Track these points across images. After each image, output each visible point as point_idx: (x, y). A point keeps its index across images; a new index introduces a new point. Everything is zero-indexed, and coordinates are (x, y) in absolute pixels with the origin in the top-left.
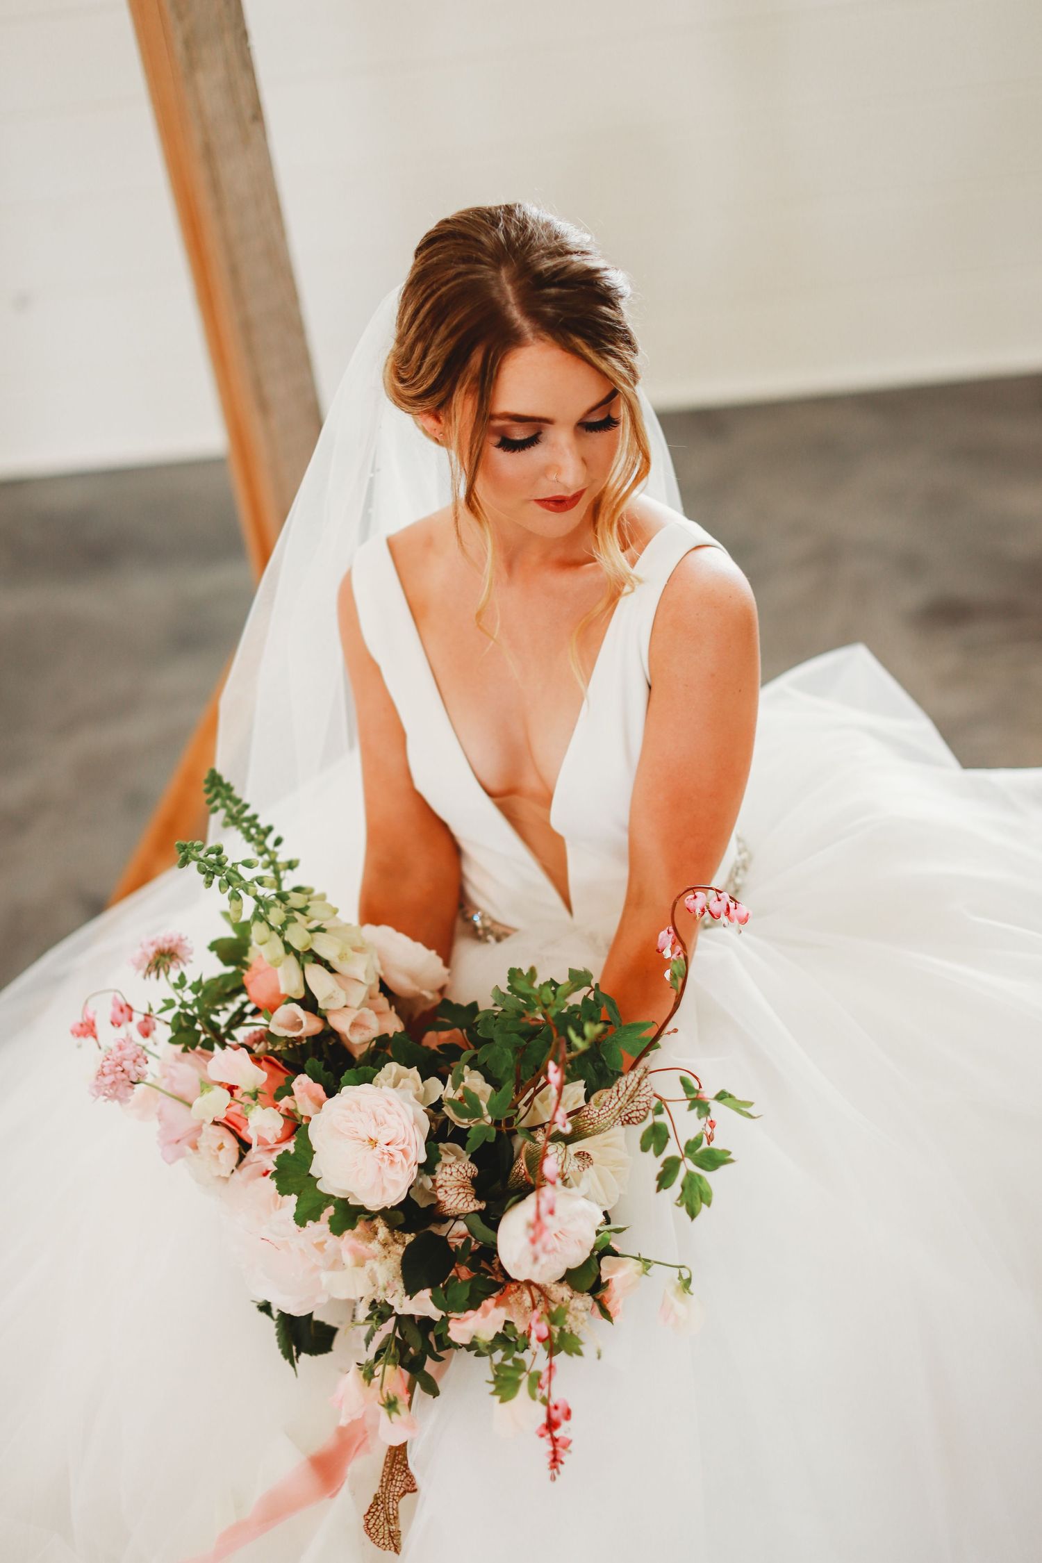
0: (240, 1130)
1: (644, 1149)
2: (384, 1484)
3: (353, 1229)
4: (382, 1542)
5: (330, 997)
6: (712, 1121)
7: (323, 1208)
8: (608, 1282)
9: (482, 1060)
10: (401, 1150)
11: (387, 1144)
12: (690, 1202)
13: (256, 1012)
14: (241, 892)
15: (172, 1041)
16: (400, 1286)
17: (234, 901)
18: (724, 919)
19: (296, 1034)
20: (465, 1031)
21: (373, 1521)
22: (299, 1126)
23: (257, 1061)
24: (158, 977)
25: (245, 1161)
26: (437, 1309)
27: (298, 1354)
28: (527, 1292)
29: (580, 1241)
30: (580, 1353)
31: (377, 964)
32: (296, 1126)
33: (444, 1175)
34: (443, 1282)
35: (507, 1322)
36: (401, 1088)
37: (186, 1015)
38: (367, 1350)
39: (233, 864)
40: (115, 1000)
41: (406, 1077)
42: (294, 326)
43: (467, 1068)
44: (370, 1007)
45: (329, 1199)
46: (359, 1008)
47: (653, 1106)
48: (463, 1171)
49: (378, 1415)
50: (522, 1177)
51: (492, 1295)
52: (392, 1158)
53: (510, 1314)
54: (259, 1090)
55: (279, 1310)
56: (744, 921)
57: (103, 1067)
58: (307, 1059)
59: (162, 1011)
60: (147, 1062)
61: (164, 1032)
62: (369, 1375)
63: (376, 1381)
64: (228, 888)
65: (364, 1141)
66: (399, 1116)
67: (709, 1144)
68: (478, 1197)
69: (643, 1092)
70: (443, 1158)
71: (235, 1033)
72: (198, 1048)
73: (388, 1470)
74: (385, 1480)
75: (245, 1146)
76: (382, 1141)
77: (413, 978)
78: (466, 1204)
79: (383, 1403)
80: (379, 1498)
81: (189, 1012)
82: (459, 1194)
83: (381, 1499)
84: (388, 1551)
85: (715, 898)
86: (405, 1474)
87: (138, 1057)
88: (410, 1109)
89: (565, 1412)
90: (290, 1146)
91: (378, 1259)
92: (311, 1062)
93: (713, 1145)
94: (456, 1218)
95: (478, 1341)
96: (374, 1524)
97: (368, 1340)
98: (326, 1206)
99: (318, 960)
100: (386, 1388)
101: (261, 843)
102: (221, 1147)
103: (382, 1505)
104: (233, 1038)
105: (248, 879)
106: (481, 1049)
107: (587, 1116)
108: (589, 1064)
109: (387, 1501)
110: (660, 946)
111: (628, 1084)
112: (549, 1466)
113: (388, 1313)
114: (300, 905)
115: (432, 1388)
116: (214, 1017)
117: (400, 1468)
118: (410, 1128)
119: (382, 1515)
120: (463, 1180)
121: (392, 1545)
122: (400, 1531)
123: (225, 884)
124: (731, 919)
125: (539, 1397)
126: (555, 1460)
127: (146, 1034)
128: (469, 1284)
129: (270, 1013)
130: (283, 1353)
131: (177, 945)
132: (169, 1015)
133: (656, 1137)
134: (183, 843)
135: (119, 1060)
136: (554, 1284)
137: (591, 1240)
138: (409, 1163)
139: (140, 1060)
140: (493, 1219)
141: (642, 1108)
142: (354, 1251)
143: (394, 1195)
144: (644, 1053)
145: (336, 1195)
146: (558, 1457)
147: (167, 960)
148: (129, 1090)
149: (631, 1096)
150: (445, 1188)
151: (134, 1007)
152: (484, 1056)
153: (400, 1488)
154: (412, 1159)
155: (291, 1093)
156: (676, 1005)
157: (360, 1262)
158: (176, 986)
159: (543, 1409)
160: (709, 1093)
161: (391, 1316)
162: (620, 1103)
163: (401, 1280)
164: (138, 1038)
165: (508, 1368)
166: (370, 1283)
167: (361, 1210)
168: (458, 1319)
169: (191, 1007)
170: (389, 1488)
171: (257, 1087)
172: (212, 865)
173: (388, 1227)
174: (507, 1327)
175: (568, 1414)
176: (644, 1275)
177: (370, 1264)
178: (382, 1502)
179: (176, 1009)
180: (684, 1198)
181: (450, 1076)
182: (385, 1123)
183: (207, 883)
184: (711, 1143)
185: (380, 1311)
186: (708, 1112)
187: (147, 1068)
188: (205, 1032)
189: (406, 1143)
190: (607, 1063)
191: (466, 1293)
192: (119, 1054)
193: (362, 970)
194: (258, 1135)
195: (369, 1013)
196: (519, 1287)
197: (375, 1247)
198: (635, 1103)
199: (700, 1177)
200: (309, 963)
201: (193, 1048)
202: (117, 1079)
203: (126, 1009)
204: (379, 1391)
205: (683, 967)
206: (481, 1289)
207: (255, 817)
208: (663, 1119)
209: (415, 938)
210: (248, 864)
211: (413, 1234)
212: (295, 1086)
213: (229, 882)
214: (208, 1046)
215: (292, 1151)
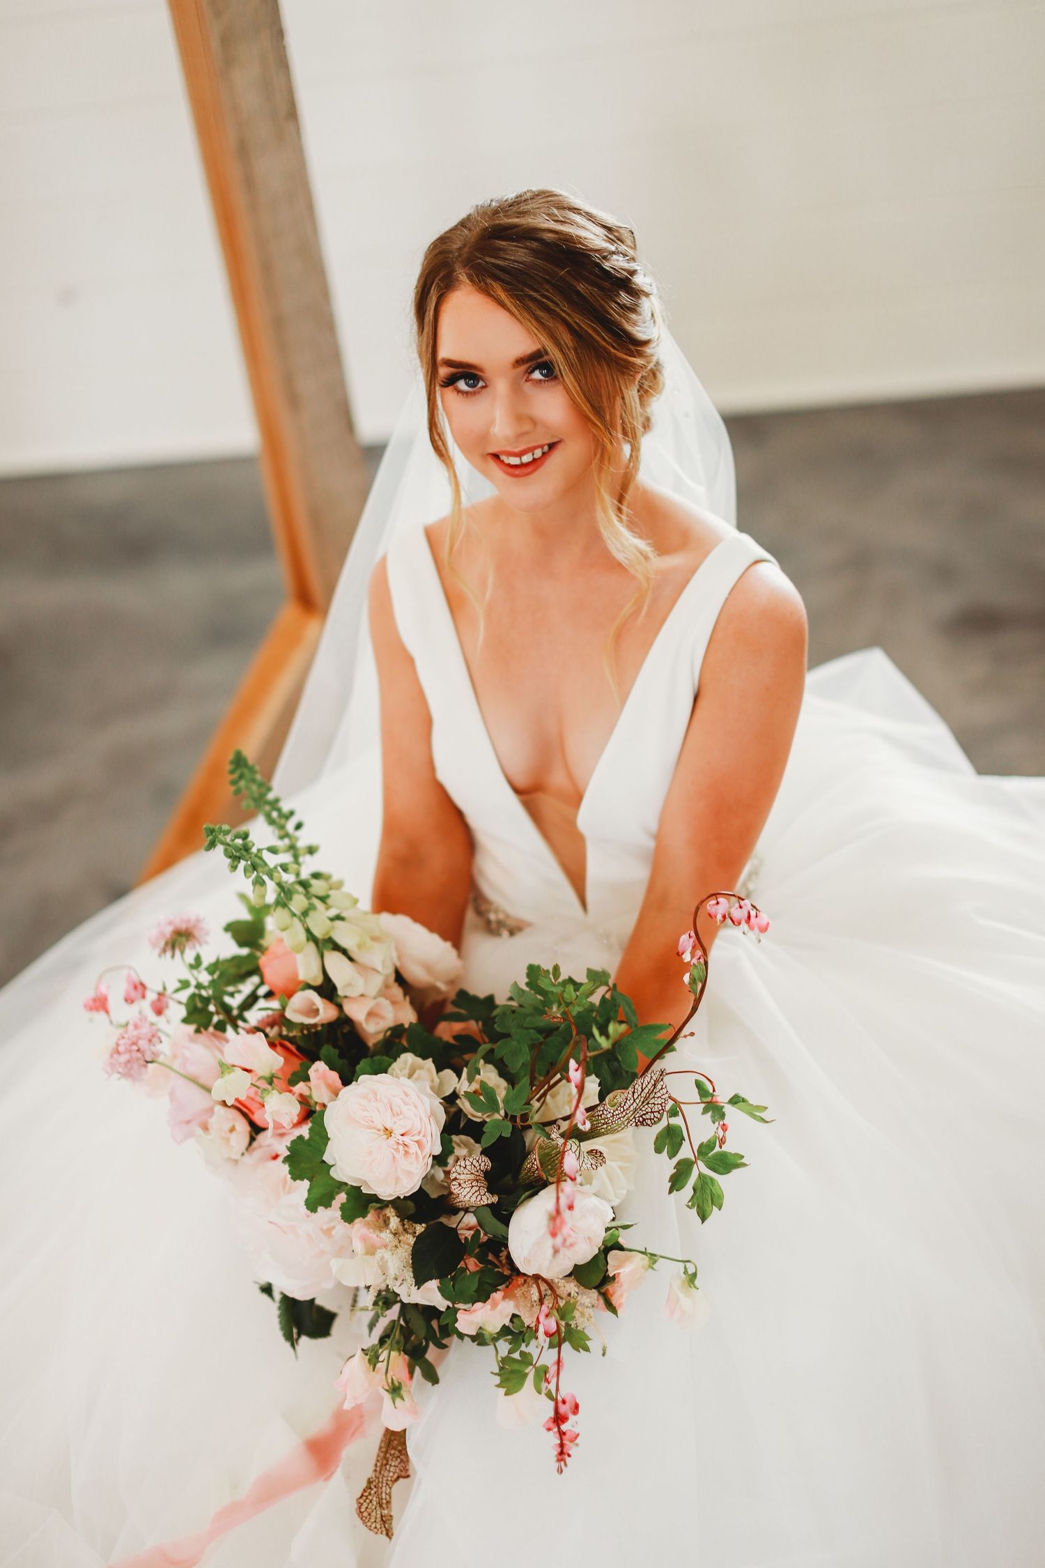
0: (253, 1113)
1: (658, 1150)
2: (378, 1469)
3: (364, 1218)
4: (374, 1525)
5: (349, 985)
6: (724, 1124)
7: (334, 1194)
8: (614, 1278)
9: (498, 1054)
10: (416, 1142)
11: (402, 1135)
12: (701, 1204)
13: (269, 995)
14: (265, 878)
15: (186, 1021)
16: (409, 1275)
17: (258, 887)
18: (744, 926)
19: (312, 1021)
20: (480, 1023)
21: (365, 1505)
22: (314, 1112)
23: (272, 1045)
24: (173, 956)
25: (255, 1144)
26: (444, 1300)
27: (299, 1335)
28: (535, 1286)
29: (589, 1238)
30: (587, 1349)
31: (394, 954)
32: (310, 1112)
33: (458, 1168)
34: (450, 1274)
35: (514, 1316)
36: (416, 1079)
37: (200, 996)
38: (370, 1336)
39: (259, 850)
40: (129, 979)
41: (421, 1068)
42: (325, 322)
43: (482, 1062)
44: (386, 997)
45: (341, 1185)
46: (375, 998)
47: (668, 1108)
48: (477, 1165)
49: (381, 1399)
50: (534, 1172)
51: (499, 1288)
52: (406, 1149)
53: (517, 1306)
54: (275, 1075)
55: (282, 1293)
56: (764, 929)
57: (118, 1045)
58: (322, 1045)
59: (177, 990)
60: (161, 1042)
61: (177, 1012)
62: (374, 1360)
63: (381, 1366)
64: (253, 873)
65: (380, 1130)
66: (416, 1107)
67: (721, 1147)
68: (491, 1190)
69: (659, 1094)
70: (455, 1151)
71: (247, 1015)
72: (211, 1029)
73: (382, 1455)
74: (379, 1464)
75: (256, 1130)
76: (398, 1131)
77: (428, 968)
78: (479, 1198)
79: (387, 1388)
80: (372, 1482)
81: (204, 993)
82: (472, 1187)
83: (374, 1483)
84: (379, 1535)
85: (737, 905)
86: (399, 1460)
87: (153, 1036)
88: (427, 1101)
89: (573, 1405)
90: (305, 1131)
91: (389, 1248)
92: (327, 1049)
93: (725, 1148)
94: (466, 1210)
95: (484, 1332)
96: (367, 1508)
97: (372, 1326)
98: (338, 1193)
99: (337, 947)
100: (390, 1373)
101: (282, 827)
102: (232, 1130)
103: (375, 1490)
104: (245, 1020)
105: (271, 865)
106: (498, 1044)
107: (601, 1116)
108: (605, 1063)
109: (380, 1485)
110: (680, 949)
111: (644, 1086)
112: (556, 1459)
113: (394, 1299)
114: (322, 893)
115: (432, 1376)
116: (227, 999)
117: (394, 1454)
118: (425, 1120)
119: (375, 1499)
120: (476, 1173)
121: (384, 1529)
122: (391, 1516)
123: (251, 869)
124: (751, 928)
125: (544, 1391)
126: (562, 1454)
127: (159, 1012)
128: (478, 1276)
129: (286, 998)
130: (285, 1335)
131: (195, 926)
132: (184, 996)
133: (671, 1139)
134: (211, 826)
135: (134, 1040)
136: (561, 1279)
137: (599, 1237)
138: (424, 1154)
139: (155, 1040)
140: (504, 1213)
141: (657, 1110)
142: (364, 1239)
143: (408, 1185)
144: (659, 1055)
145: (350, 1183)
146: (565, 1450)
147: (183, 939)
148: (143, 1069)
149: (646, 1098)
150: (459, 1181)
151: (148, 984)
152: (502, 1049)
153: (394, 1473)
154: (427, 1150)
155: (307, 1079)
156: (694, 1009)
157: (371, 1251)
158: (192, 967)
159: (552, 1404)
160: (722, 1097)
161: (396, 1302)
162: (635, 1105)
163: (411, 1270)
164: (152, 1016)
165: (515, 1360)
166: (380, 1272)
167: (374, 1198)
168: (465, 1310)
169: (204, 988)
170: (382, 1472)
171: (273, 1072)
172: (238, 850)
173: (398, 1217)
174: (514, 1320)
175: (576, 1409)
176: (650, 1270)
177: (381, 1253)
178: (375, 1487)
179: (191, 990)
180: (695, 1199)
181: (465, 1070)
182: (401, 1113)
183: (232, 867)
184: (723, 1146)
185: (386, 1299)
186: (723, 1116)
187: (159, 1047)
188: (218, 1013)
189: (422, 1133)
190: (621, 1063)
191: (474, 1286)
192: (135, 1033)
193: (381, 960)
194: (273, 1120)
195: (385, 1003)
196: (525, 1281)
197: (386, 1236)
198: (650, 1105)
199: (712, 1179)
200: (328, 950)
201: (206, 1029)
202: (132, 1057)
203: (140, 988)
204: (384, 1376)
205: (703, 971)
206: (488, 1281)
207: (277, 800)
208: (677, 1121)
209: (431, 928)
210: (273, 850)
211: (423, 1225)
212: (311, 1072)
213: (254, 867)
214: (221, 1027)
215: (307, 1136)
